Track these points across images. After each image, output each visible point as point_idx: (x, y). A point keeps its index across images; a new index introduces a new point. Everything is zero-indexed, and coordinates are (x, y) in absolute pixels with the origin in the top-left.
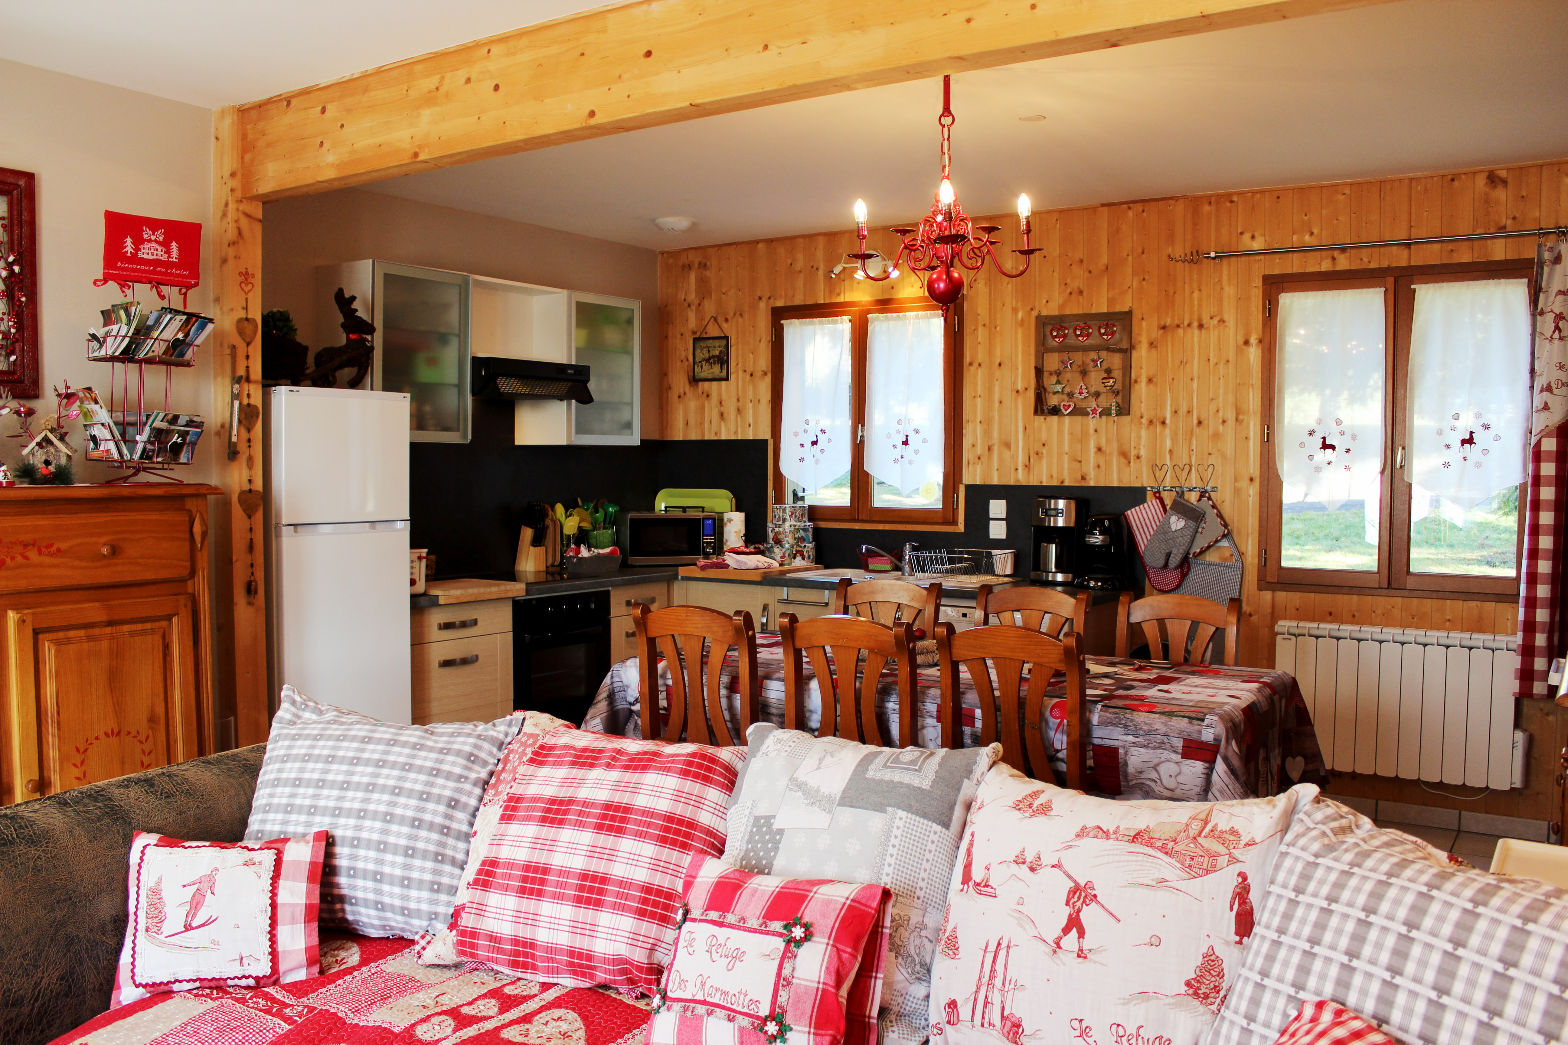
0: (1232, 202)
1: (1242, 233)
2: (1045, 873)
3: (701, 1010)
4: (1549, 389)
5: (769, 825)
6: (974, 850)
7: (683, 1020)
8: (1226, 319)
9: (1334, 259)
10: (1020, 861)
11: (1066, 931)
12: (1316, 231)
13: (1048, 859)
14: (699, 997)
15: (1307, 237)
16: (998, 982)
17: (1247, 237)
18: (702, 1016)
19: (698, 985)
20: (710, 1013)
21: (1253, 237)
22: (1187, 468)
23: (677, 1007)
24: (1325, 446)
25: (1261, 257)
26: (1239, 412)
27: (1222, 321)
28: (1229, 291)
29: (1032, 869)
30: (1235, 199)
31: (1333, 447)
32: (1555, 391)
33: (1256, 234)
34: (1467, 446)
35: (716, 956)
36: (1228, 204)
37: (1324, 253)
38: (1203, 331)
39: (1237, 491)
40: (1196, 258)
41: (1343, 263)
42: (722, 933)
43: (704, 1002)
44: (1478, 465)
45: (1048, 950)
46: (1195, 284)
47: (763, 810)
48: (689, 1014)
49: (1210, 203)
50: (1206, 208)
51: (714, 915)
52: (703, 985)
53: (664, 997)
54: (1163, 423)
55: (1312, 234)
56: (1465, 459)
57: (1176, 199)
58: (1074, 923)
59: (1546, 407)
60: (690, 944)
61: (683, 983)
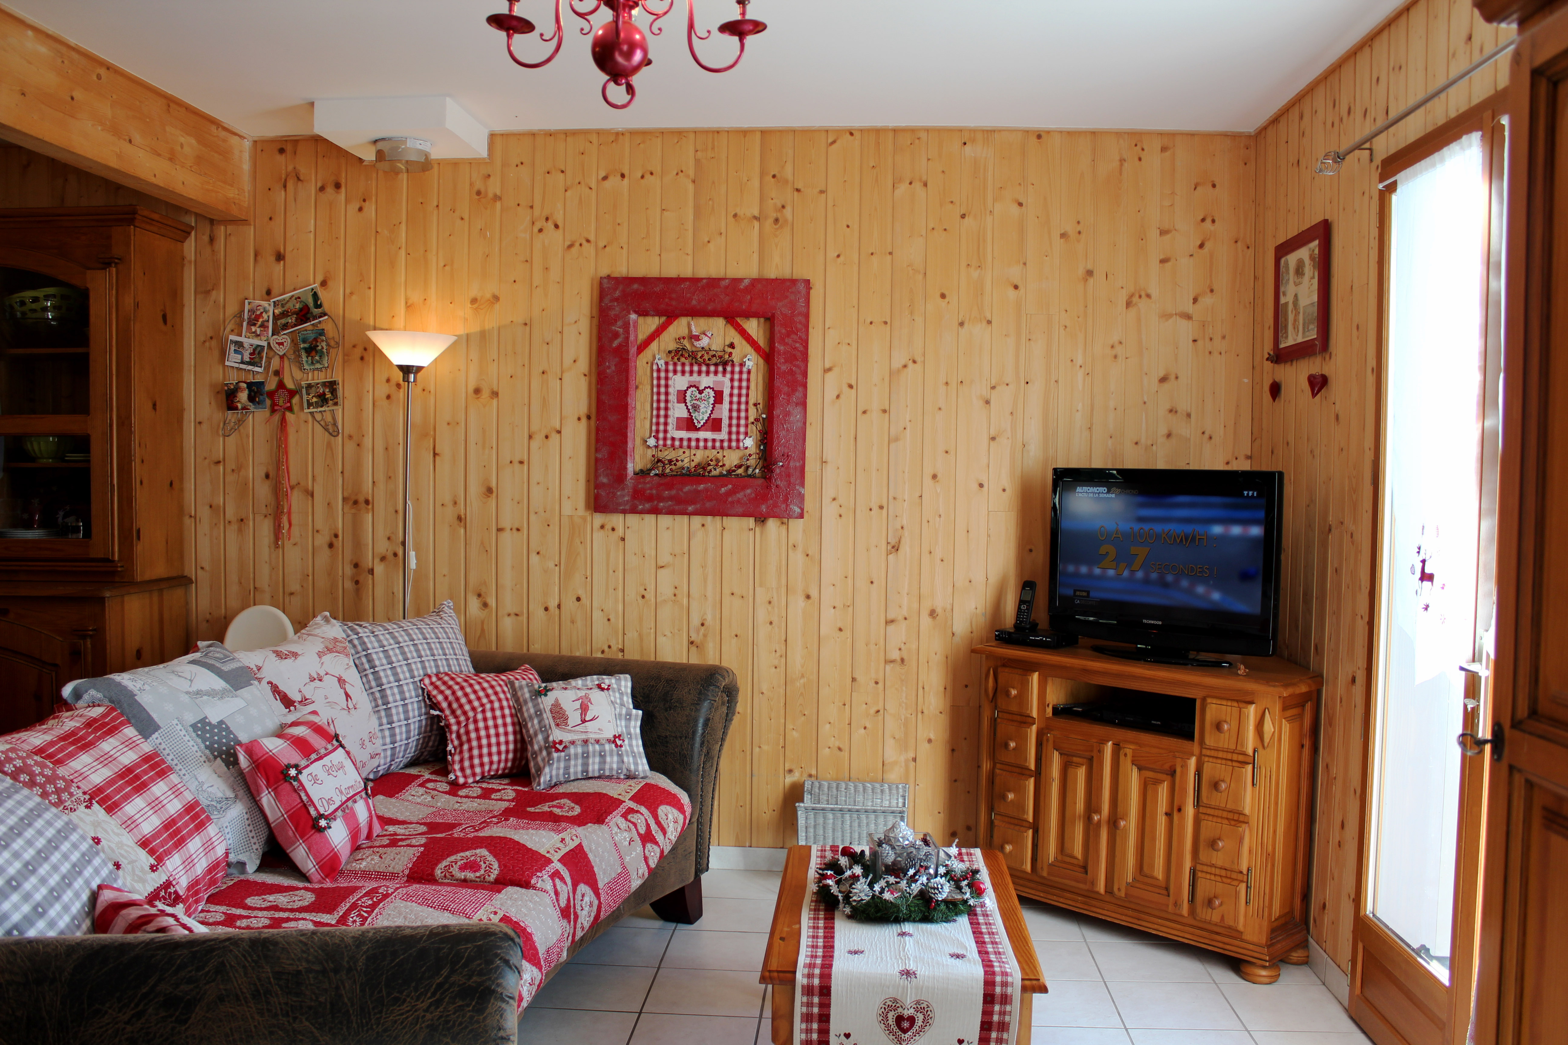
2: (326, 678)
3: (350, 803)
5: (210, 724)
6: (281, 688)
7: (345, 818)
10: (312, 680)
11: (347, 700)
13: (322, 673)
14: (344, 799)
18: (352, 809)
19: (339, 793)
20: (355, 802)
23: (339, 813)
29: (320, 680)
35: (335, 773)
42: (326, 760)
43: (348, 799)
45: (347, 712)
47: (191, 718)
48: (347, 811)
51: (314, 756)
52: (341, 792)
53: (326, 818)
58: (347, 695)
60: (315, 780)
61: (330, 801)
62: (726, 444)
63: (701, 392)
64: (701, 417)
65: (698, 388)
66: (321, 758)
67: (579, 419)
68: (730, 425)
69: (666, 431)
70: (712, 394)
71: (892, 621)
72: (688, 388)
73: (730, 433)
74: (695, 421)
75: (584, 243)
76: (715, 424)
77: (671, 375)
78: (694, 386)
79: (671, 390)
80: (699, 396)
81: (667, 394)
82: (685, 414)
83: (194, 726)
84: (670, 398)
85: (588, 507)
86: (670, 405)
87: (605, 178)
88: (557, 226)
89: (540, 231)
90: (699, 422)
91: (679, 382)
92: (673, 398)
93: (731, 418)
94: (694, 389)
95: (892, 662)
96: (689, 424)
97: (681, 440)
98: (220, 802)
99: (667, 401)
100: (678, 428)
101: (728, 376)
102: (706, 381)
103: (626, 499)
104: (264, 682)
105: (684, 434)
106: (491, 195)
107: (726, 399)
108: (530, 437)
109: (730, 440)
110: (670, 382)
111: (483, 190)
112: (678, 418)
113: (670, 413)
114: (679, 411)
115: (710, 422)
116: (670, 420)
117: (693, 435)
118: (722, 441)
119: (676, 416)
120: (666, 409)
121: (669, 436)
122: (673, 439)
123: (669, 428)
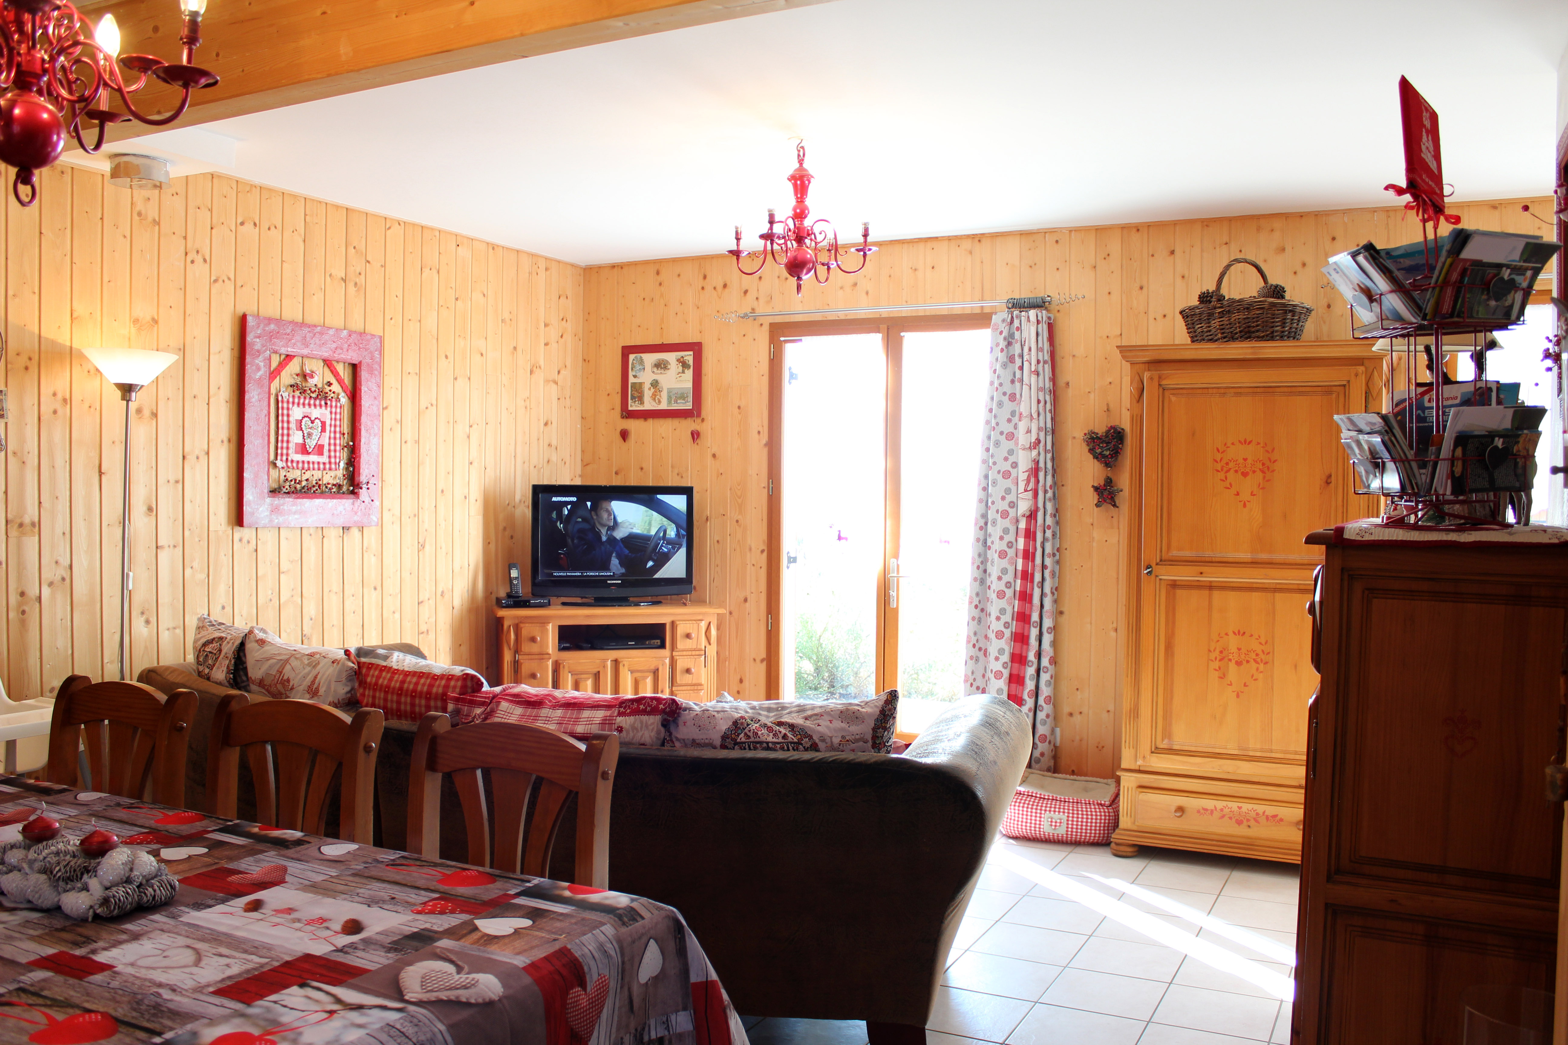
62: (327, 466)
63: (312, 422)
64: (311, 443)
65: (310, 418)
67: (222, 442)
68: (330, 451)
69: (287, 455)
70: (320, 424)
71: (422, 602)
72: (303, 418)
73: (330, 457)
74: (307, 447)
75: (226, 280)
76: (319, 450)
77: (291, 406)
78: (307, 417)
79: (291, 419)
80: (311, 425)
81: (288, 422)
82: (301, 441)
84: (291, 426)
85: (229, 523)
86: (291, 432)
87: (242, 224)
88: (205, 261)
89: (193, 262)
90: (310, 447)
91: (297, 413)
92: (293, 425)
93: (330, 444)
94: (306, 419)
95: (423, 633)
96: (303, 449)
97: (298, 462)
99: (288, 429)
100: (296, 452)
101: (329, 409)
102: (316, 413)
103: (266, 514)
105: (299, 457)
106: (150, 219)
107: (328, 428)
108: (184, 458)
109: (330, 463)
110: (290, 412)
111: (143, 212)
112: (296, 444)
113: (291, 439)
114: (297, 438)
115: (317, 447)
116: (290, 445)
117: (306, 458)
118: (324, 464)
119: (296, 441)
120: (288, 435)
121: (290, 459)
122: (292, 461)
123: (290, 451)
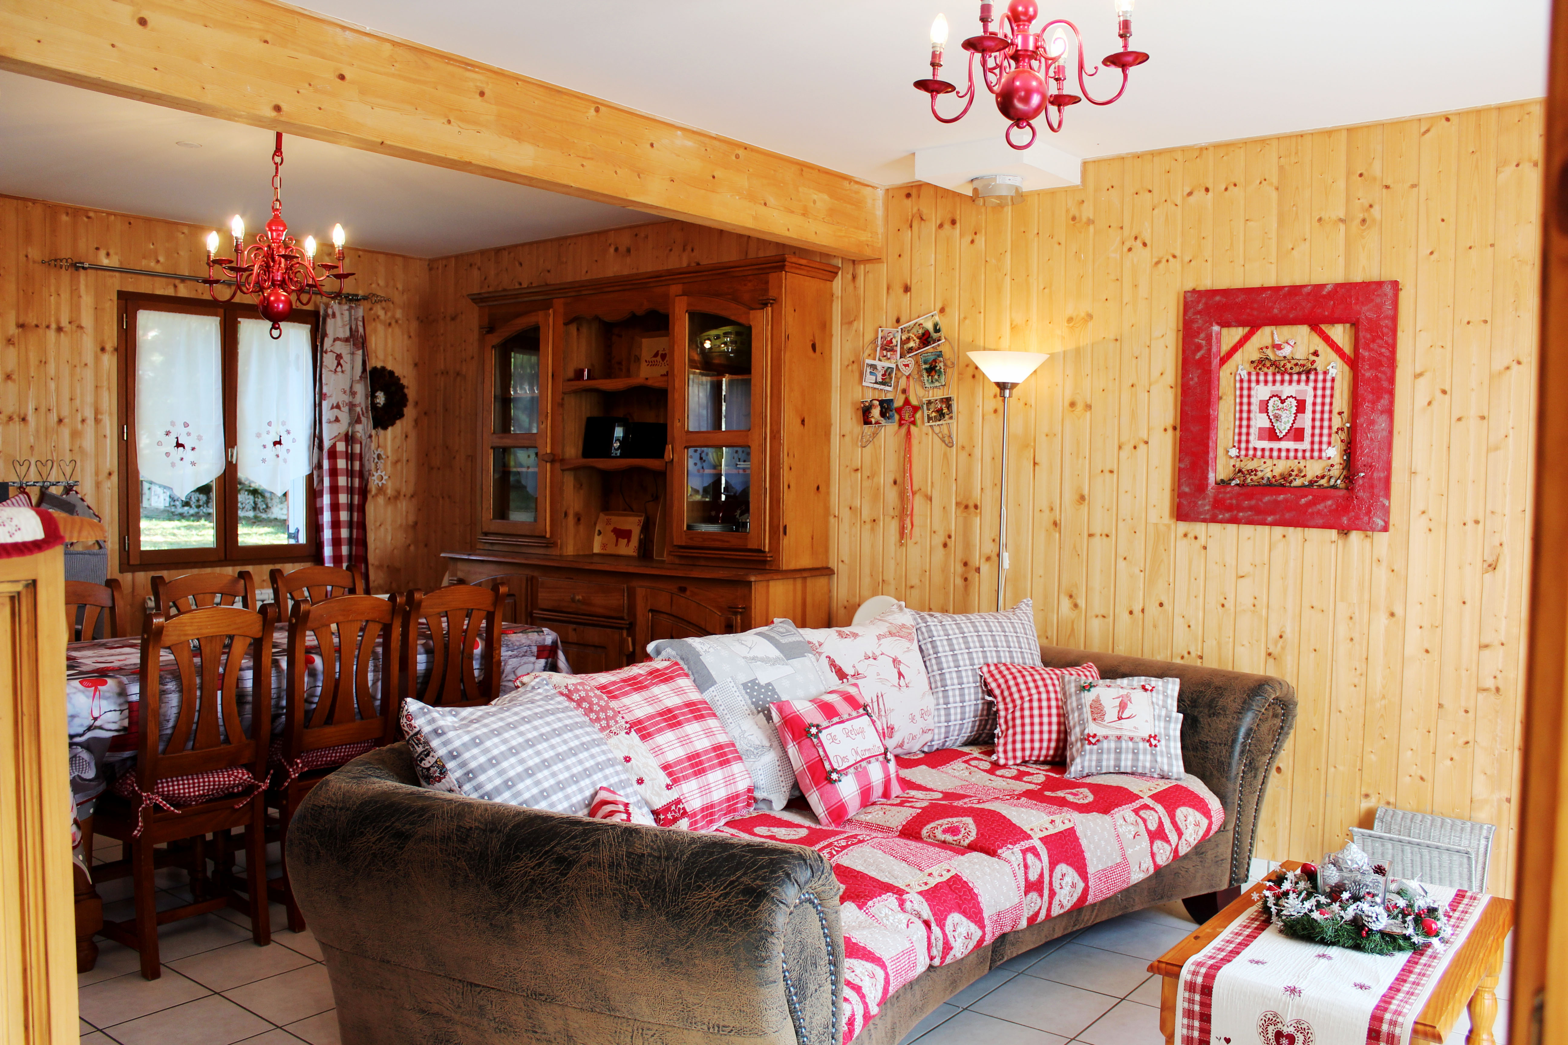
0: (88, 217)
1: (97, 249)
2: (880, 658)
3: (864, 764)
4: (338, 407)
5: (759, 684)
6: (837, 662)
7: (857, 774)
8: (84, 324)
9: (175, 286)
10: (868, 658)
11: (899, 678)
12: (161, 259)
13: (878, 653)
14: (859, 759)
15: (153, 264)
16: (883, 713)
17: (102, 253)
18: (865, 768)
19: (854, 754)
20: (869, 763)
21: (108, 254)
22: (50, 463)
23: (852, 770)
24: (179, 445)
25: (117, 274)
26: (97, 412)
27: (80, 327)
28: (87, 301)
29: (875, 659)
30: (91, 214)
31: (182, 446)
32: (342, 409)
33: (112, 252)
34: (278, 446)
35: (854, 736)
36: (85, 219)
37: (170, 280)
38: (62, 334)
39: (98, 485)
40: (54, 263)
41: (183, 291)
42: (847, 724)
43: (863, 760)
44: (285, 461)
46: (53, 289)
48: (860, 770)
49: (67, 214)
50: (64, 218)
51: (836, 720)
52: (857, 753)
53: (838, 772)
54: (24, 419)
55: (158, 262)
56: (278, 456)
57: (34, 202)
59: (337, 420)
60: (834, 739)
61: (844, 759)
62: (1308, 454)
63: (1283, 402)
64: (1283, 427)
65: (1280, 397)
66: (843, 722)
67: (1165, 430)
68: (1313, 435)
69: (1248, 442)
70: (1294, 403)
71: (1486, 646)
72: (1270, 397)
73: (1312, 443)
74: (1277, 431)
75: (1171, 259)
76: (1297, 434)
77: (1253, 385)
78: (1277, 396)
79: (1253, 400)
80: (1281, 405)
81: (1249, 404)
82: (1267, 424)
83: (745, 685)
84: (1253, 408)
85: (1172, 516)
86: (1252, 415)
87: (1190, 194)
88: (1145, 245)
89: (1130, 250)
90: (1281, 432)
91: (1261, 392)
92: (1255, 408)
93: (1313, 427)
94: (1276, 399)
95: (1485, 690)
96: (1271, 434)
97: (1263, 450)
98: (757, 749)
99: (1249, 411)
100: (1260, 438)
101: (1311, 384)
102: (1288, 390)
103: (1207, 508)
104: (823, 656)
105: (1266, 444)
106: (1084, 219)
107: (1309, 407)
108: (1120, 447)
109: (1312, 450)
110: (1253, 393)
111: (1077, 216)
112: (1260, 428)
113: (1252, 423)
114: (1260, 421)
115: (1292, 432)
116: (1252, 431)
117: (1275, 445)
118: (1304, 451)
119: (1259, 425)
120: (1249, 419)
121: (1251, 446)
122: (1255, 449)
123: (1251, 438)
